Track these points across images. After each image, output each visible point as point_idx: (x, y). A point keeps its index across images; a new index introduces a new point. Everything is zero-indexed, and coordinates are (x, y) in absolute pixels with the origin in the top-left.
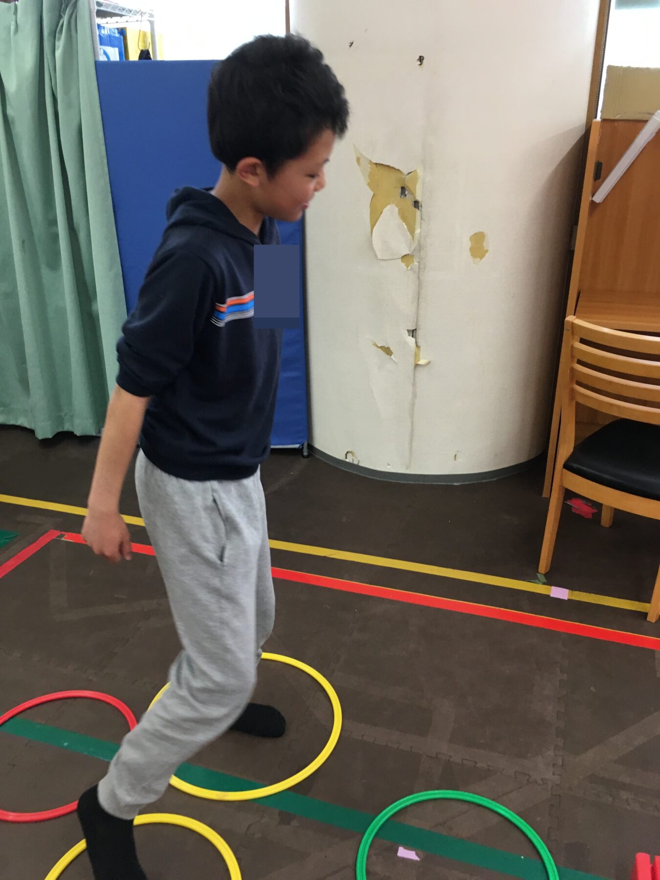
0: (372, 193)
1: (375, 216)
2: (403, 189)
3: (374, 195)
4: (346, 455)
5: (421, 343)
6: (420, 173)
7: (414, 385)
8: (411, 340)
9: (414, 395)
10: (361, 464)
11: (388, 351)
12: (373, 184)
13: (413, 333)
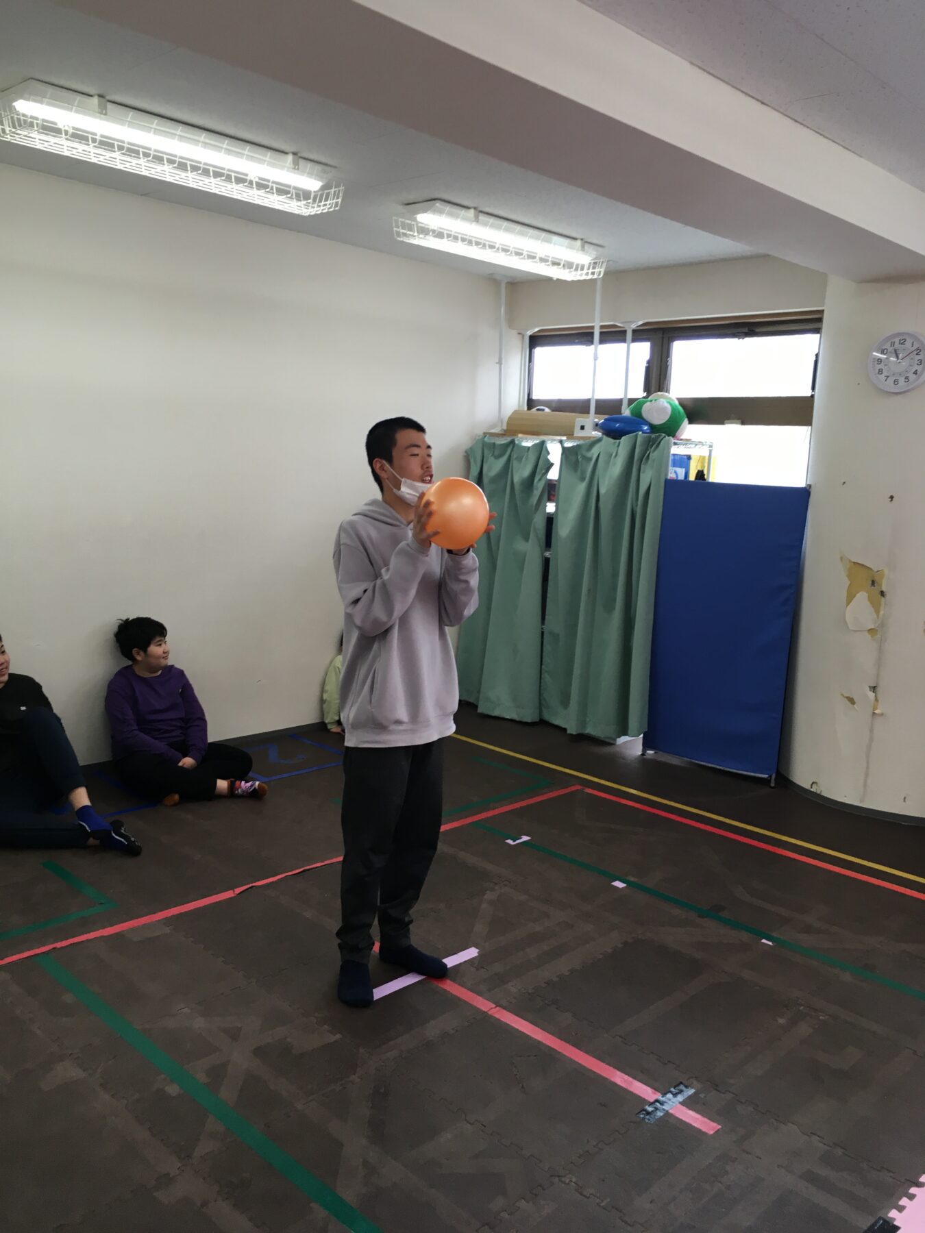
0: (849, 583)
1: (850, 598)
2: (873, 583)
3: (850, 584)
4: (812, 785)
5: (880, 698)
6: (886, 571)
7: (871, 730)
8: (871, 695)
9: (871, 740)
10: (823, 794)
11: (852, 701)
12: (850, 576)
13: (874, 689)
